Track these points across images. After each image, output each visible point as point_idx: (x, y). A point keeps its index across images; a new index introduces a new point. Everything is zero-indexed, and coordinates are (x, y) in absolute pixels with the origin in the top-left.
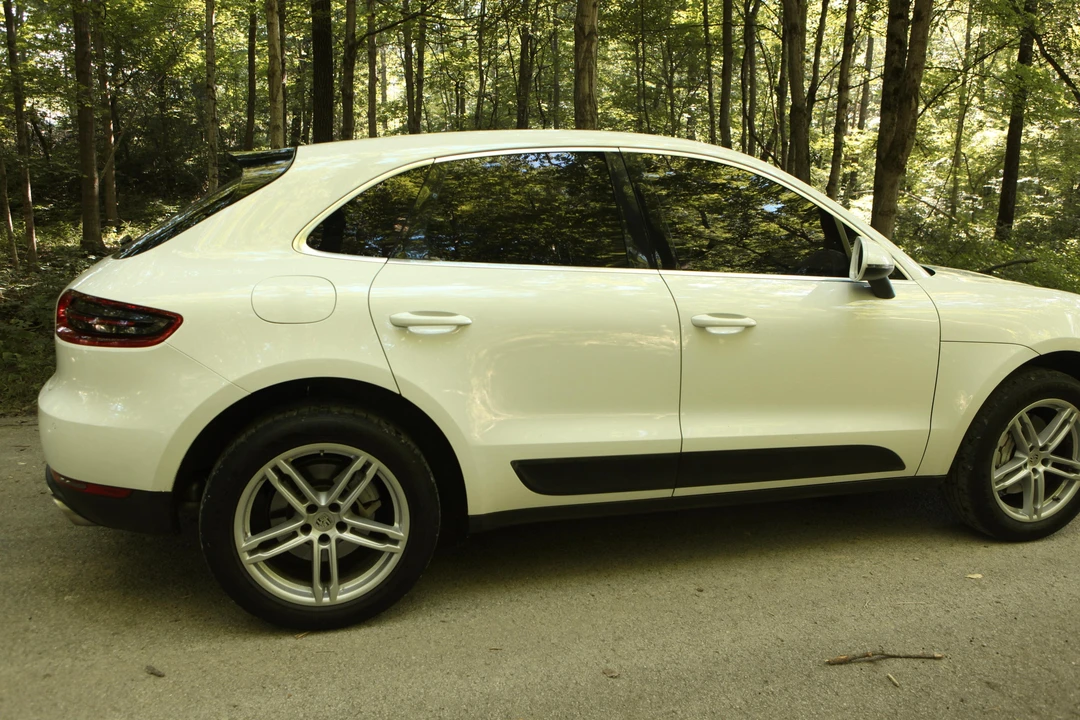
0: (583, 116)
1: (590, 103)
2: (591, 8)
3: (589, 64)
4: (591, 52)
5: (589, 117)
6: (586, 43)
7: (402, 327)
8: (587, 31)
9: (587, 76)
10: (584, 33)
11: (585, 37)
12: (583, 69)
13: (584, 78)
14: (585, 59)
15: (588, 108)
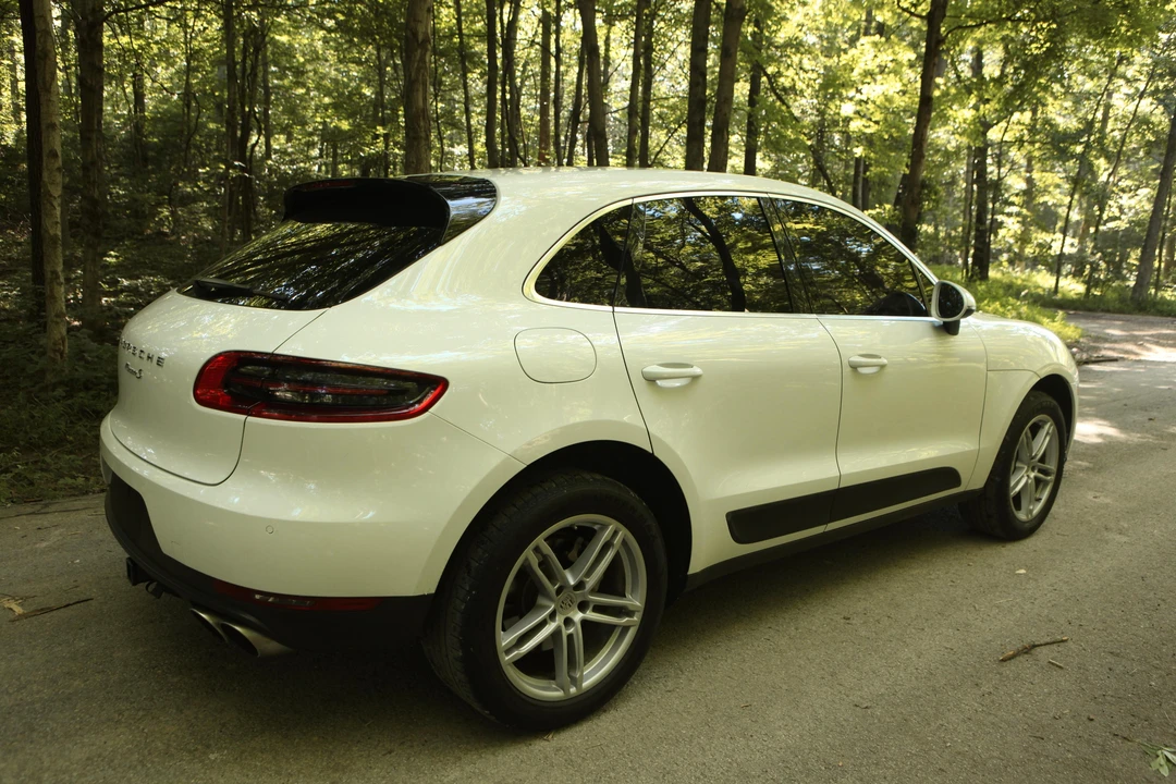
2: (425, 12)
4: (425, 62)
5: (423, 135)
6: (419, 51)
7: (651, 380)
8: (420, 38)
12: (416, 80)
13: (418, 90)
14: (418, 69)
15: (422, 124)
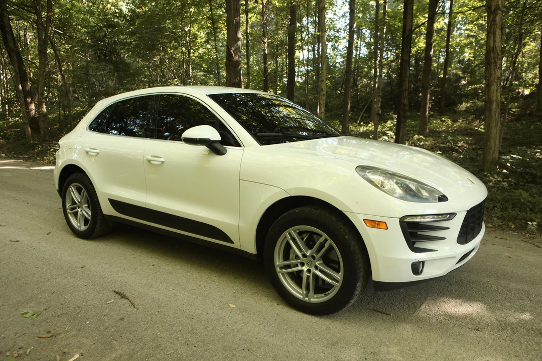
0: (489, 60)
1: (493, 52)
3: (494, 28)
7: (87, 152)
9: (492, 36)
10: (491, 11)
11: (492, 13)
